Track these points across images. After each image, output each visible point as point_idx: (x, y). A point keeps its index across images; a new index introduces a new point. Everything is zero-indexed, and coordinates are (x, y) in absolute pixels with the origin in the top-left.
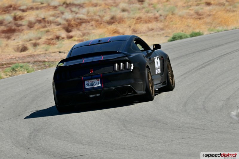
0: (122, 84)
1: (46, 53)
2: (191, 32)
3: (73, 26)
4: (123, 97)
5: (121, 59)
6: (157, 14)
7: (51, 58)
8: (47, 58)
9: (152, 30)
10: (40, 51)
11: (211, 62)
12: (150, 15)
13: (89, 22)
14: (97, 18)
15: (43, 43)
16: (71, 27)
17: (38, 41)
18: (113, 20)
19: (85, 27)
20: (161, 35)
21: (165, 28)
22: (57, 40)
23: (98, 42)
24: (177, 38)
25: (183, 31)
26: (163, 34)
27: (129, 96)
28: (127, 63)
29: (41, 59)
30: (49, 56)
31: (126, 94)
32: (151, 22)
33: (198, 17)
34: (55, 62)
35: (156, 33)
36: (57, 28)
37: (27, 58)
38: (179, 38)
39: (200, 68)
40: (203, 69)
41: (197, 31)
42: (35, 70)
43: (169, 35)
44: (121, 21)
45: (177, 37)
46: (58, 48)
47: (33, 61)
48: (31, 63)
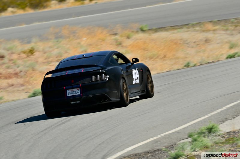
0: (98, 93)
4: (100, 103)
5: (98, 71)
6: (18, 70)
9: (12, 85)
12: (11, 71)
20: (21, 91)
21: (25, 84)
23: (82, 57)
24: (37, 94)
27: (105, 103)
28: (103, 75)
31: (102, 101)
35: (16, 89)
43: (29, 91)
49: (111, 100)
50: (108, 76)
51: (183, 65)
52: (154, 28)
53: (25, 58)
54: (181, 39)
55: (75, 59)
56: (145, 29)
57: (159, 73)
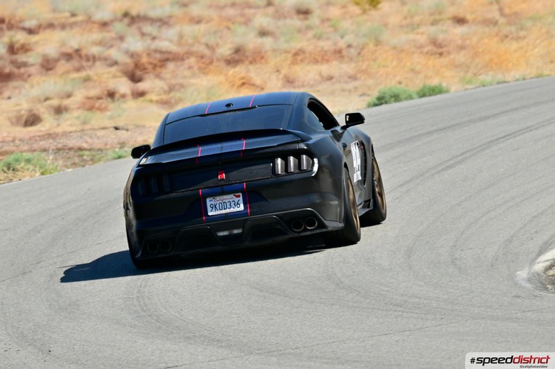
0: (292, 205)
1: (83, 130)
2: (421, 86)
3: (145, 69)
4: (297, 235)
5: (291, 147)
6: (342, 44)
7: (96, 141)
8: (87, 142)
9: (330, 78)
10: (71, 125)
11: (468, 154)
12: (326, 45)
13: (183, 59)
14: (202, 49)
15: (77, 106)
16: (141, 70)
17: (66, 102)
18: (238, 56)
19: (173, 72)
20: (350, 91)
21: (358, 76)
22: (109, 99)
24: (387, 99)
25: (400, 83)
26: (356, 88)
27: (309, 233)
28: (304, 156)
29: (73, 142)
30: (91, 137)
31: (302, 228)
32: (328, 61)
33: (435, 49)
34: (104, 152)
35: (338, 86)
36: (109, 73)
37: (41, 140)
38: (393, 99)
39: (442, 169)
40: (450, 171)
41: (434, 82)
42: (58, 168)
43: (370, 93)
44: (258, 57)
45: (387, 96)
46: (111, 118)
47: (54, 148)
48: (50, 151)
50: (316, 160)
53: (358, 15)
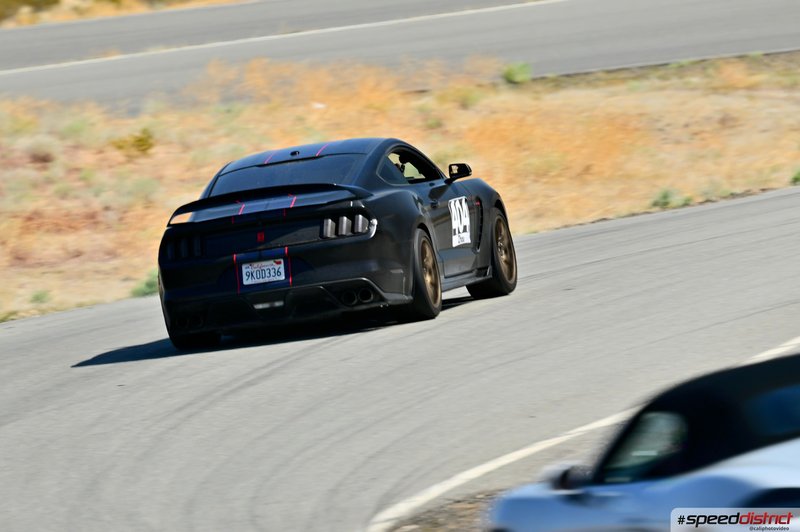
0: (342, 274)
4: (348, 309)
5: (344, 205)
6: (96, 204)
9: (78, 254)
12: (73, 206)
20: (107, 273)
21: (120, 251)
23: (290, 157)
26: (116, 269)
27: (364, 307)
28: (361, 217)
31: (355, 302)
32: (76, 229)
35: (89, 266)
49: (382, 299)
50: (375, 222)
51: (649, 202)
52: (550, 75)
53: (120, 164)
54: (641, 115)
55: (268, 165)
56: (519, 78)
57: (566, 226)
